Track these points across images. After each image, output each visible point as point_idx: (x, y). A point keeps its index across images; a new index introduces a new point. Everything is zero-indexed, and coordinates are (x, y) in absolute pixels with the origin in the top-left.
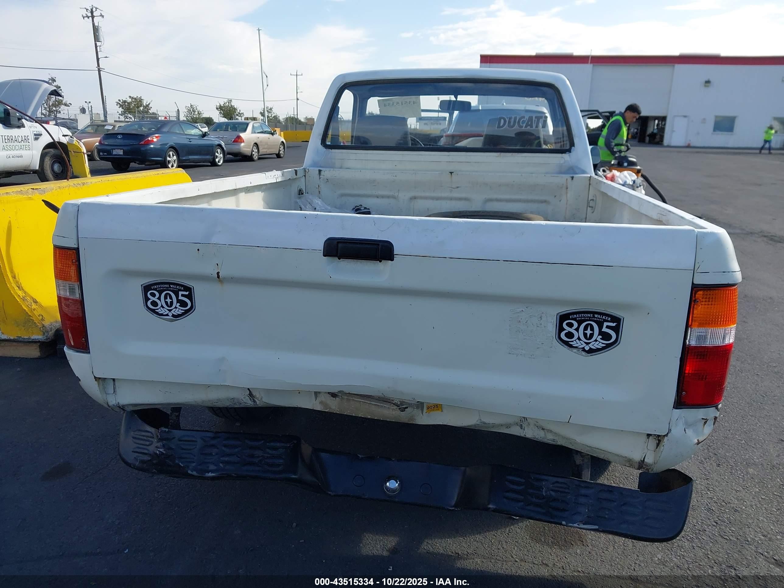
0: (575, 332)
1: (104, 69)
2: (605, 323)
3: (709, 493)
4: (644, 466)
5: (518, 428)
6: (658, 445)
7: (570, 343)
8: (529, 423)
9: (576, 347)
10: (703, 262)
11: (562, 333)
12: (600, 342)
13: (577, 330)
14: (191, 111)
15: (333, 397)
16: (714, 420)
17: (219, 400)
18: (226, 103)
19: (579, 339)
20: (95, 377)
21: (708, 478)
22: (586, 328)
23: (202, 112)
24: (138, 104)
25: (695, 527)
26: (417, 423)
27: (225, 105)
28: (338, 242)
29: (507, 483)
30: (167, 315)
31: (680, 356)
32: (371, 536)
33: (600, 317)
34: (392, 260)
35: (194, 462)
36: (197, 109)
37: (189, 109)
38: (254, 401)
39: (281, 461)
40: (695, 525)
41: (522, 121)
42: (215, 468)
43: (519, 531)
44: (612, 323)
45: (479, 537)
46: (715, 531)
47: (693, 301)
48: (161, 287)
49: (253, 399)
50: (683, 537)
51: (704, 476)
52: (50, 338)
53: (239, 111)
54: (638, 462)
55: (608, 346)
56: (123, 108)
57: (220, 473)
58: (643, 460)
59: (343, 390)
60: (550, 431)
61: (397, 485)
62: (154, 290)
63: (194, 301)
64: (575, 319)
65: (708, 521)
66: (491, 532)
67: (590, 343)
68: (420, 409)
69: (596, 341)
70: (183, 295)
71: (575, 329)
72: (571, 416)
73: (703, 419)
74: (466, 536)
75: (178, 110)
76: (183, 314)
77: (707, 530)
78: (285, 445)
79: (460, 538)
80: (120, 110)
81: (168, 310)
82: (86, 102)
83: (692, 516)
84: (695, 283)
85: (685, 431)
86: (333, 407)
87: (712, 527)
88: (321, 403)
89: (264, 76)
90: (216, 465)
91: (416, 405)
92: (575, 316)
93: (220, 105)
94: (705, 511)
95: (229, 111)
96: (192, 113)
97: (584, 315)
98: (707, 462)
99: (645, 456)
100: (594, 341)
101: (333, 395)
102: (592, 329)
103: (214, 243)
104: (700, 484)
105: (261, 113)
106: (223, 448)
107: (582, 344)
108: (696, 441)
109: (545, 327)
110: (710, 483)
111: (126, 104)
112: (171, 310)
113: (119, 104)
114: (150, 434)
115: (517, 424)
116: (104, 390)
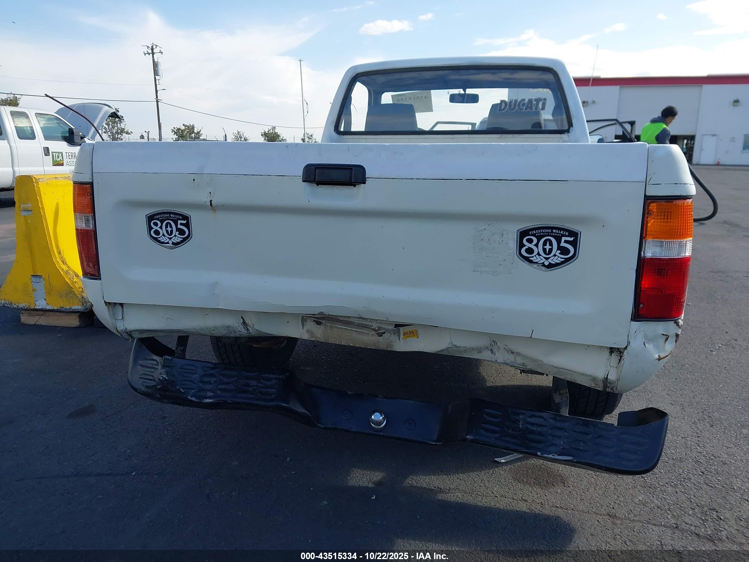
0: (535, 248)
1: (162, 100)
2: (563, 238)
3: (699, 448)
4: (609, 385)
5: (489, 352)
6: (620, 361)
7: (530, 258)
8: (499, 347)
9: (536, 263)
10: (654, 173)
11: (522, 249)
12: (559, 257)
13: (537, 245)
14: (238, 137)
15: (318, 325)
16: (675, 338)
17: (216, 328)
18: (270, 130)
19: (539, 254)
20: (105, 302)
21: (700, 436)
22: (545, 244)
23: (248, 138)
24: (190, 131)
25: (681, 475)
26: (395, 350)
27: (269, 132)
28: (316, 168)
29: (485, 415)
30: (168, 243)
31: (636, 268)
32: (359, 470)
33: (558, 231)
34: (364, 183)
35: (194, 389)
36: (243, 136)
37: (236, 135)
38: (248, 330)
39: (273, 390)
40: (681, 474)
41: (522, 104)
42: (212, 394)
43: (502, 472)
44: (570, 238)
45: (461, 476)
46: (700, 479)
47: (646, 213)
48: (162, 217)
49: (247, 328)
50: (667, 483)
51: (695, 434)
52: (88, 309)
53: (282, 138)
54: (601, 380)
55: (567, 260)
56: (177, 135)
57: (217, 399)
58: (606, 377)
59: (323, 311)
60: (518, 354)
61: (381, 418)
62: (156, 219)
63: (191, 230)
64: (534, 235)
65: (695, 471)
66: (475, 473)
67: (549, 258)
68: (397, 334)
69: (555, 255)
70: (181, 224)
71: (534, 245)
72: (533, 331)
73: (663, 335)
74: (450, 475)
75: (226, 135)
76: (182, 242)
77: (692, 478)
78: (278, 377)
79: (444, 476)
80: (175, 136)
81: (169, 238)
82: (146, 132)
83: (678, 466)
84: (647, 194)
85: (644, 344)
86: (319, 336)
87: (698, 476)
88: (308, 331)
89: (305, 103)
90: (213, 392)
91: (392, 330)
92: (534, 232)
93: (265, 132)
94: (692, 463)
95: (273, 137)
96: (239, 139)
97: (542, 231)
98: (700, 423)
99: (608, 373)
100: (553, 256)
101: (318, 322)
102: (551, 244)
103: (208, 173)
104: (690, 441)
105: (302, 139)
106: (221, 377)
107: (542, 260)
108: (657, 356)
109: (506, 243)
110: (701, 440)
111: (180, 131)
112: (171, 238)
113: (174, 131)
114: (155, 362)
115: (487, 348)
116: (113, 315)
